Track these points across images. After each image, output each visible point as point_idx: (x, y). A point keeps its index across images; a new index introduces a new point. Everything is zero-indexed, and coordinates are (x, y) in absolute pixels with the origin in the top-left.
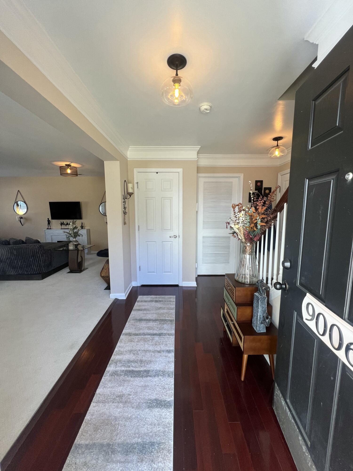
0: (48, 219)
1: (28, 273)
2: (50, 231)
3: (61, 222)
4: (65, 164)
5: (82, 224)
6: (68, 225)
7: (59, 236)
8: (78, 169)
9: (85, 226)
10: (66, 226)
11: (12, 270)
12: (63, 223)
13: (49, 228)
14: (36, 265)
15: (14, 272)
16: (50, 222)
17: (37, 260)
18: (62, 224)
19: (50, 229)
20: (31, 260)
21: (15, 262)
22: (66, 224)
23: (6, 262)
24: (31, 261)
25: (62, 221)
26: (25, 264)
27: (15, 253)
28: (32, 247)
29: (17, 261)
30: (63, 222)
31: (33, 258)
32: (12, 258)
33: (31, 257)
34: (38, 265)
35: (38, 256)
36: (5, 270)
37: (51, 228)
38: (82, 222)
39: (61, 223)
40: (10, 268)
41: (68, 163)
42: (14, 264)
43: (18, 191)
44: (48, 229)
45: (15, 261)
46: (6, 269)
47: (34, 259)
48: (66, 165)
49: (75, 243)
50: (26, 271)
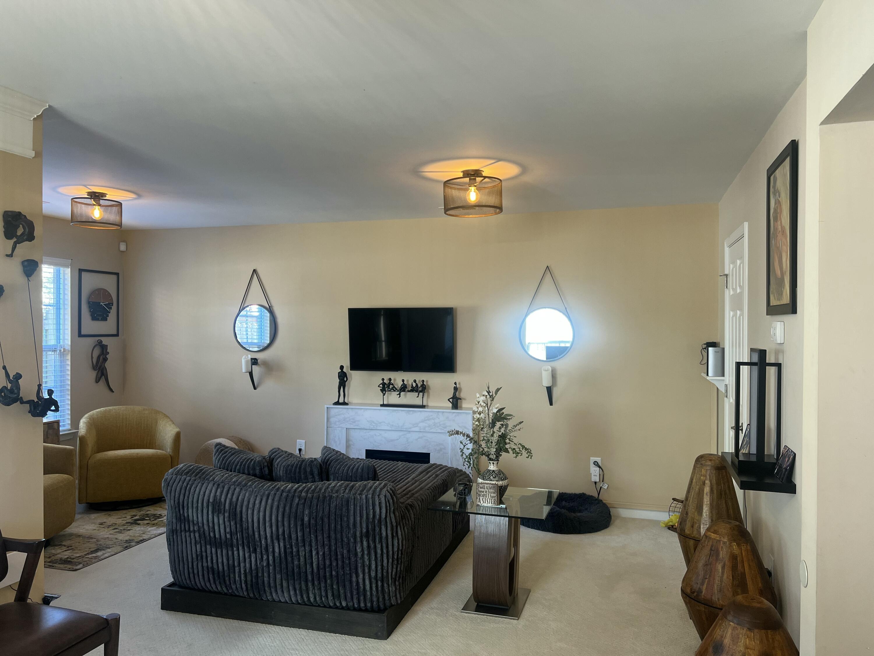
0: (342, 367)
1: (338, 604)
2: (345, 411)
3: (383, 379)
4: (463, 172)
5: (456, 389)
6: (404, 391)
7: (372, 433)
8: (504, 184)
9: (465, 399)
10: (400, 394)
11: (285, 584)
12: (390, 384)
13: (341, 401)
14: (373, 574)
15: (292, 593)
16: (345, 379)
17: (379, 551)
18: (386, 387)
19: (345, 404)
20: (359, 550)
21: (302, 554)
22: (398, 389)
23: (271, 550)
24: (360, 555)
25: (387, 375)
26: (334, 564)
27: (306, 519)
28: (366, 496)
29: (307, 548)
30: (390, 379)
31: (365, 543)
32: (293, 536)
33: (358, 539)
34: (379, 575)
35: (384, 534)
36: (260, 582)
37: (346, 401)
38: (455, 383)
39: (384, 384)
40: (278, 576)
41: (473, 165)
42: (296, 563)
43: (254, 271)
44: (337, 403)
45: (301, 549)
46: (266, 579)
47: (369, 547)
48: (467, 174)
49: (500, 483)
50: (333, 595)
